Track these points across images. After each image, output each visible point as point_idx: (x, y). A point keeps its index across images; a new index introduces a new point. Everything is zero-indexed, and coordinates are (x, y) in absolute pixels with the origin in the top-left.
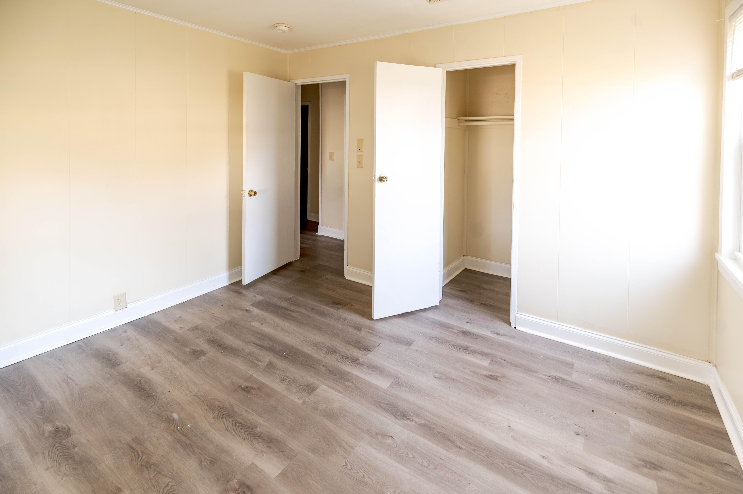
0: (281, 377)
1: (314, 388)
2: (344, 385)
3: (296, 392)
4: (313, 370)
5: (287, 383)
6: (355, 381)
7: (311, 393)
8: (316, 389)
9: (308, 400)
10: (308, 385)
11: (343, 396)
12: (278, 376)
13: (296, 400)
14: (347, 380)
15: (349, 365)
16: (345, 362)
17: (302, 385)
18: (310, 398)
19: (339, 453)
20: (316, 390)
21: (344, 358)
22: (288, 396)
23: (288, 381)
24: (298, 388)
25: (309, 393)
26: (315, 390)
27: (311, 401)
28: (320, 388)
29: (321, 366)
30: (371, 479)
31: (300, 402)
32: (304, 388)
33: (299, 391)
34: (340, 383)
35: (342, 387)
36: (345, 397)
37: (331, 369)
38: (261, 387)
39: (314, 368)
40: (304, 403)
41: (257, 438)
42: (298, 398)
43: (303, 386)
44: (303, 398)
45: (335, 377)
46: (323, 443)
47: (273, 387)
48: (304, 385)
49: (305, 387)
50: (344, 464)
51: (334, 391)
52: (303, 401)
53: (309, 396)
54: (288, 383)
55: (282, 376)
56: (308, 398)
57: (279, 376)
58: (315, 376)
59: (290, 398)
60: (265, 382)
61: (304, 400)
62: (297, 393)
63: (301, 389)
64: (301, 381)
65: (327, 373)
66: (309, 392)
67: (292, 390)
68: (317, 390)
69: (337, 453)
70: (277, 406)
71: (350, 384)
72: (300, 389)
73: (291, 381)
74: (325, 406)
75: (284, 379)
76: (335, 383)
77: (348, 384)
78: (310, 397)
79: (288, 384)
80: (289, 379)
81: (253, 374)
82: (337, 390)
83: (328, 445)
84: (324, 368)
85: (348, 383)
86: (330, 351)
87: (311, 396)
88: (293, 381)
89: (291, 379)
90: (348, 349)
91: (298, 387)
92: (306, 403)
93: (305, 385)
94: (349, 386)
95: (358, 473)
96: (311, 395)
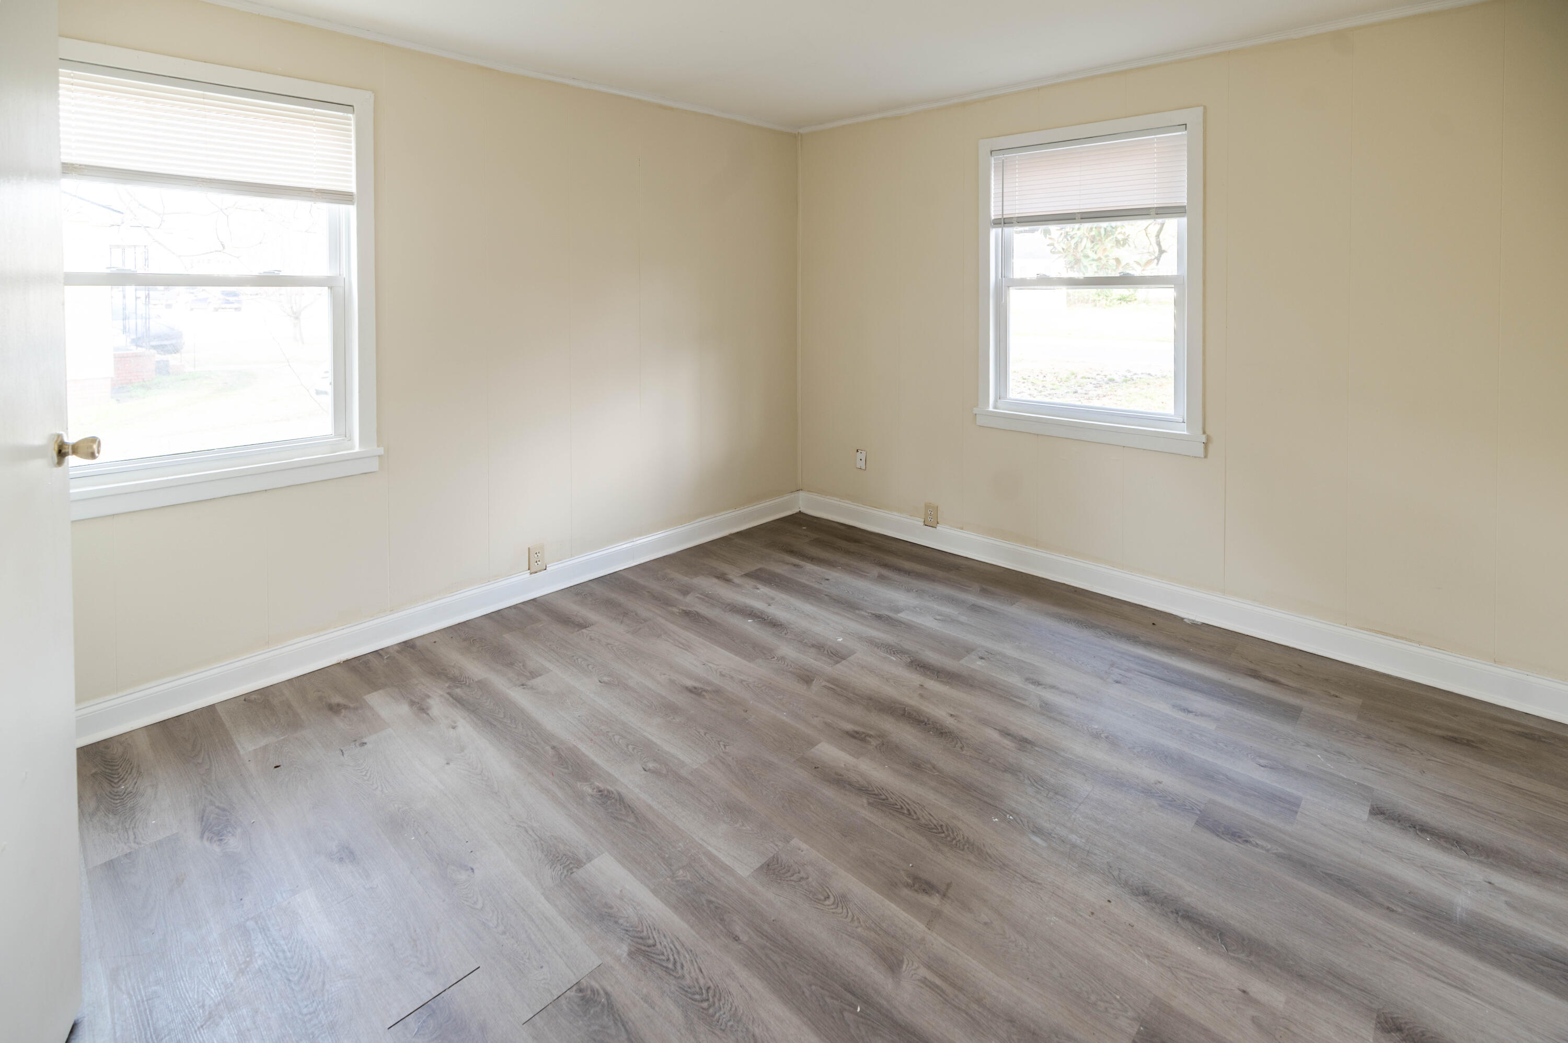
0: (850, 914)
1: (765, 871)
2: (696, 871)
3: (806, 866)
4: (766, 927)
5: (830, 891)
6: (665, 879)
7: (773, 860)
8: (761, 867)
9: (779, 844)
10: (781, 880)
11: (705, 845)
12: (858, 919)
13: (804, 846)
14: (684, 884)
15: (664, 936)
16: (672, 947)
17: (793, 883)
18: (775, 847)
19: (733, 758)
20: (761, 864)
21: (670, 966)
22: (822, 856)
23: (828, 897)
24: (802, 874)
25: (778, 860)
26: (763, 865)
27: (772, 842)
28: (752, 870)
29: (744, 938)
30: (696, 731)
31: (796, 842)
32: (789, 874)
33: (800, 868)
34: (703, 878)
35: (702, 866)
36: (701, 843)
37: (718, 925)
38: (890, 887)
39: (765, 933)
40: (787, 840)
41: (864, 787)
42: (800, 851)
43: (792, 878)
44: (789, 848)
45: (713, 899)
46: (755, 772)
47: (861, 883)
48: (790, 883)
49: (787, 877)
50: (727, 747)
51: (722, 859)
52: (789, 842)
53: (776, 852)
54: (830, 894)
55: (847, 916)
56: (780, 848)
57: (855, 918)
58: (763, 905)
59: (818, 851)
60: (887, 902)
61: (788, 845)
62: (805, 864)
63: (796, 873)
64: (798, 893)
65: (729, 913)
66: (778, 863)
67: (815, 871)
68: (758, 865)
69: (735, 759)
70: (842, 838)
71: (681, 872)
72: (799, 873)
73: (822, 898)
74: (744, 828)
75: (840, 904)
76: (716, 879)
77: (685, 875)
78: (775, 850)
79: (828, 888)
80: (827, 903)
81: (929, 932)
82: (712, 858)
83: (747, 769)
84: (738, 929)
85: (684, 877)
86: (710, 1006)
87: (772, 853)
88: (815, 897)
89: (821, 902)
90: (646, 1005)
91: (802, 878)
92: (784, 839)
93: (787, 881)
94: (683, 867)
95: (712, 738)
96: (772, 855)
